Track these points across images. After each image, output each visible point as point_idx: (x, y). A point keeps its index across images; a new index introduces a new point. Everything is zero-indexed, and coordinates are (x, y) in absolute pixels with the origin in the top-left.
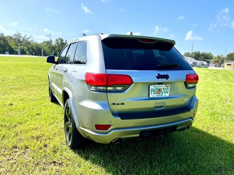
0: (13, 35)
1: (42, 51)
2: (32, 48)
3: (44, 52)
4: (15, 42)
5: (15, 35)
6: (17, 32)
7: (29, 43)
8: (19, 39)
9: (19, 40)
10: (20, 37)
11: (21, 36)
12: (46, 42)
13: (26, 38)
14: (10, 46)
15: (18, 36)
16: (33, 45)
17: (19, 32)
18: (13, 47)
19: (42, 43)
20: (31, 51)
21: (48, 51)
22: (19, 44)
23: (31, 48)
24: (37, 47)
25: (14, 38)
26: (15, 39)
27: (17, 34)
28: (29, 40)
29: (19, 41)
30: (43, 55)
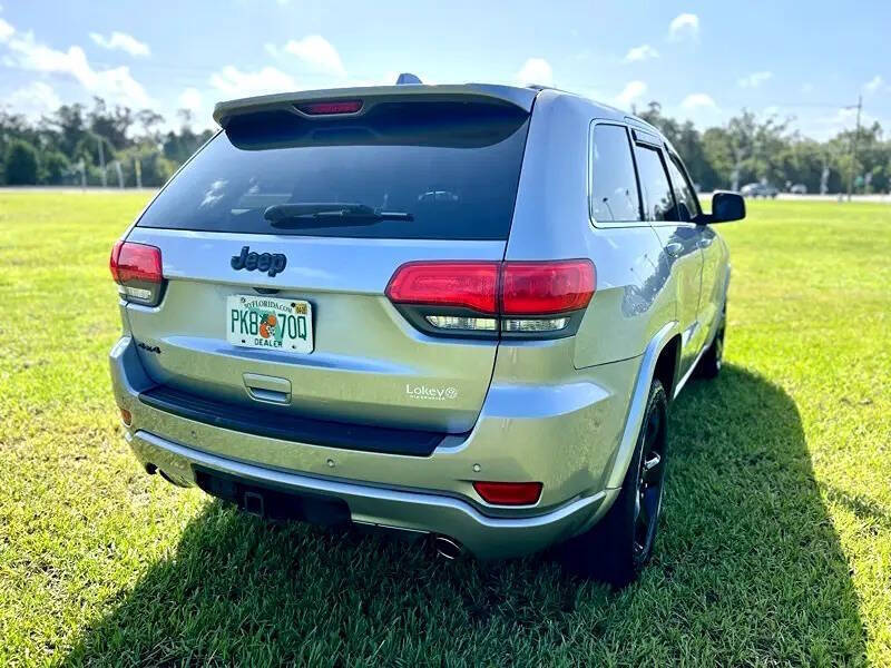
0: (727, 121)
1: (826, 174)
2: (787, 166)
3: (834, 176)
4: (730, 146)
5: (735, 121)
6: (744, 109)
7: (778, 146)
8: (748, 133)
9: (745, 137)
10: (751, 127)
11: (754, 121)
12: (849, 135)
13: (771, 127)
14: (708, 164)
15: (743, 124)
16: (793, 151)
17: (749, 111)
18: (718, 165)
19: (833, 142)
20: (781, 174)
21: (850, 170)
22: (740, 153)
23: (780, 164)
24: (808, 159)
25: (729, 132)
26: (730, 138)
27: (740, 116)
28: (782, 135)
29: (744, 142)
30: (824, 188)
